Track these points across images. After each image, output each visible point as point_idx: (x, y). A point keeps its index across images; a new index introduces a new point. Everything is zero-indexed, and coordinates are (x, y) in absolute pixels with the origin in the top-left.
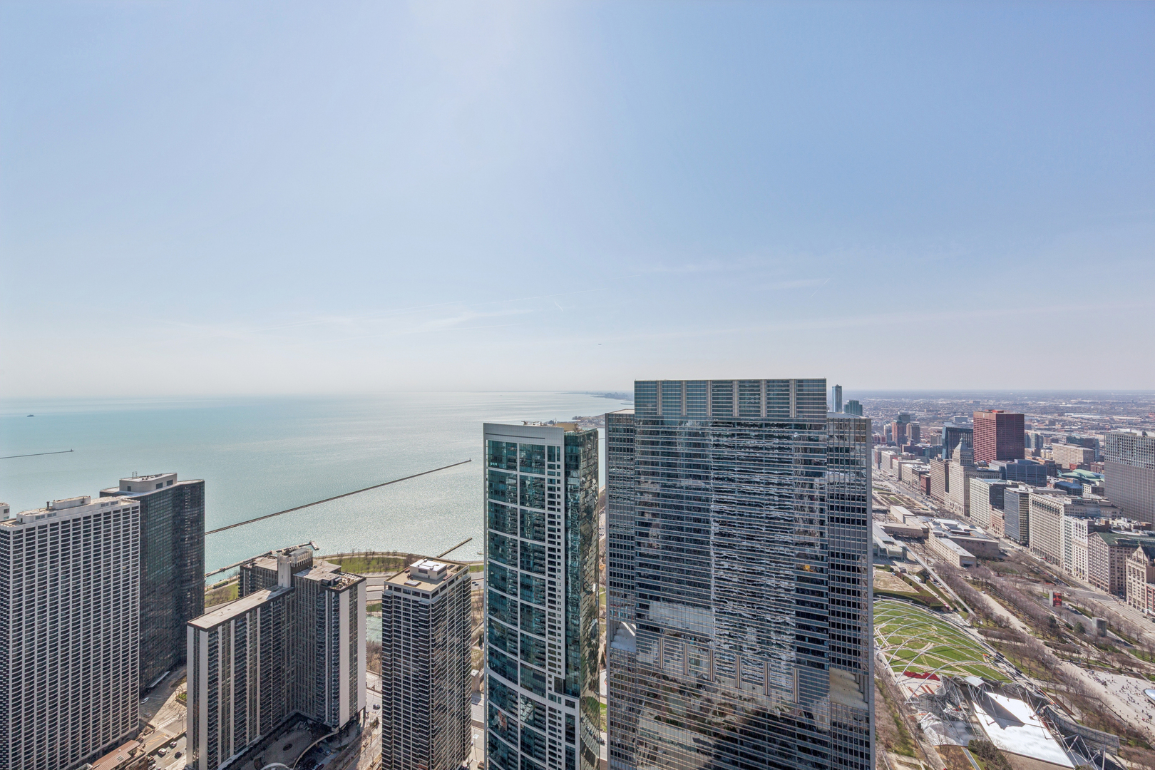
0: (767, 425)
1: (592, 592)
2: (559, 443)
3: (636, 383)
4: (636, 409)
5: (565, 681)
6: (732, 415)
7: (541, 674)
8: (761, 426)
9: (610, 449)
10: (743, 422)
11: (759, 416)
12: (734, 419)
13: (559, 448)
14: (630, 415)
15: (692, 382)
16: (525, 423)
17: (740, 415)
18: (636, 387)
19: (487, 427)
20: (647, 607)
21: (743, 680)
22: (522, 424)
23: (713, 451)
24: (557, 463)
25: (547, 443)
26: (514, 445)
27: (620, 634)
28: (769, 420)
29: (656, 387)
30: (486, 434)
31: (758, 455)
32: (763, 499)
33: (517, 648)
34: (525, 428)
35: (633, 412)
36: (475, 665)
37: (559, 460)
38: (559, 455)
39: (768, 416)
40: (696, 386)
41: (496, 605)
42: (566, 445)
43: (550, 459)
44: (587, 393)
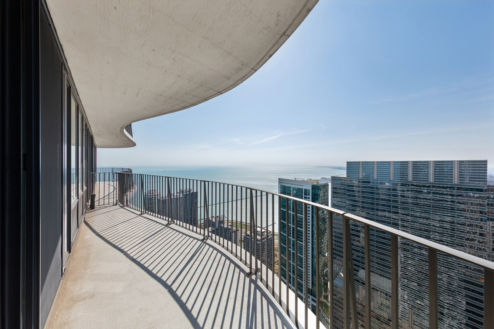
0: (433, 187)
1: (326, 256)
2: (309, 188)
3: (347, 162)
4: (347, 175)
5: (311, 290)
6: (407, 180)
7: (301, 283)
8: (429, 187)
9: (333, 192)
10: (414, 184)
11: (428, 181)
12: (409, 182)
13: (309, 190)
14: (344, 178)
15: (381, 162)
16: (295, 179)
17: (413, 180)
18: (347, 164)
19: (280, 180)
20: (358, 271)
21: (414, 324)
22: (294, 179)
23: (401, 199)
24: (308, 196)
25: (304, 187)
26: (290, 187)
27: (338, 278)
28: (435, 184)
29: (359, 164)
30: (279, 182)
31: (426, 203)
32: (431, 228)
33: (291, 270)
34: (295, 181)
35: (346, 176)
36: (276, 272)
37: (309, 195)
38: (309, 193)
39: (435, 181)
40: (383, 164)
41: (282, 250)
42: (312, 189)
43: (305, 195)
44: (329, 167)
